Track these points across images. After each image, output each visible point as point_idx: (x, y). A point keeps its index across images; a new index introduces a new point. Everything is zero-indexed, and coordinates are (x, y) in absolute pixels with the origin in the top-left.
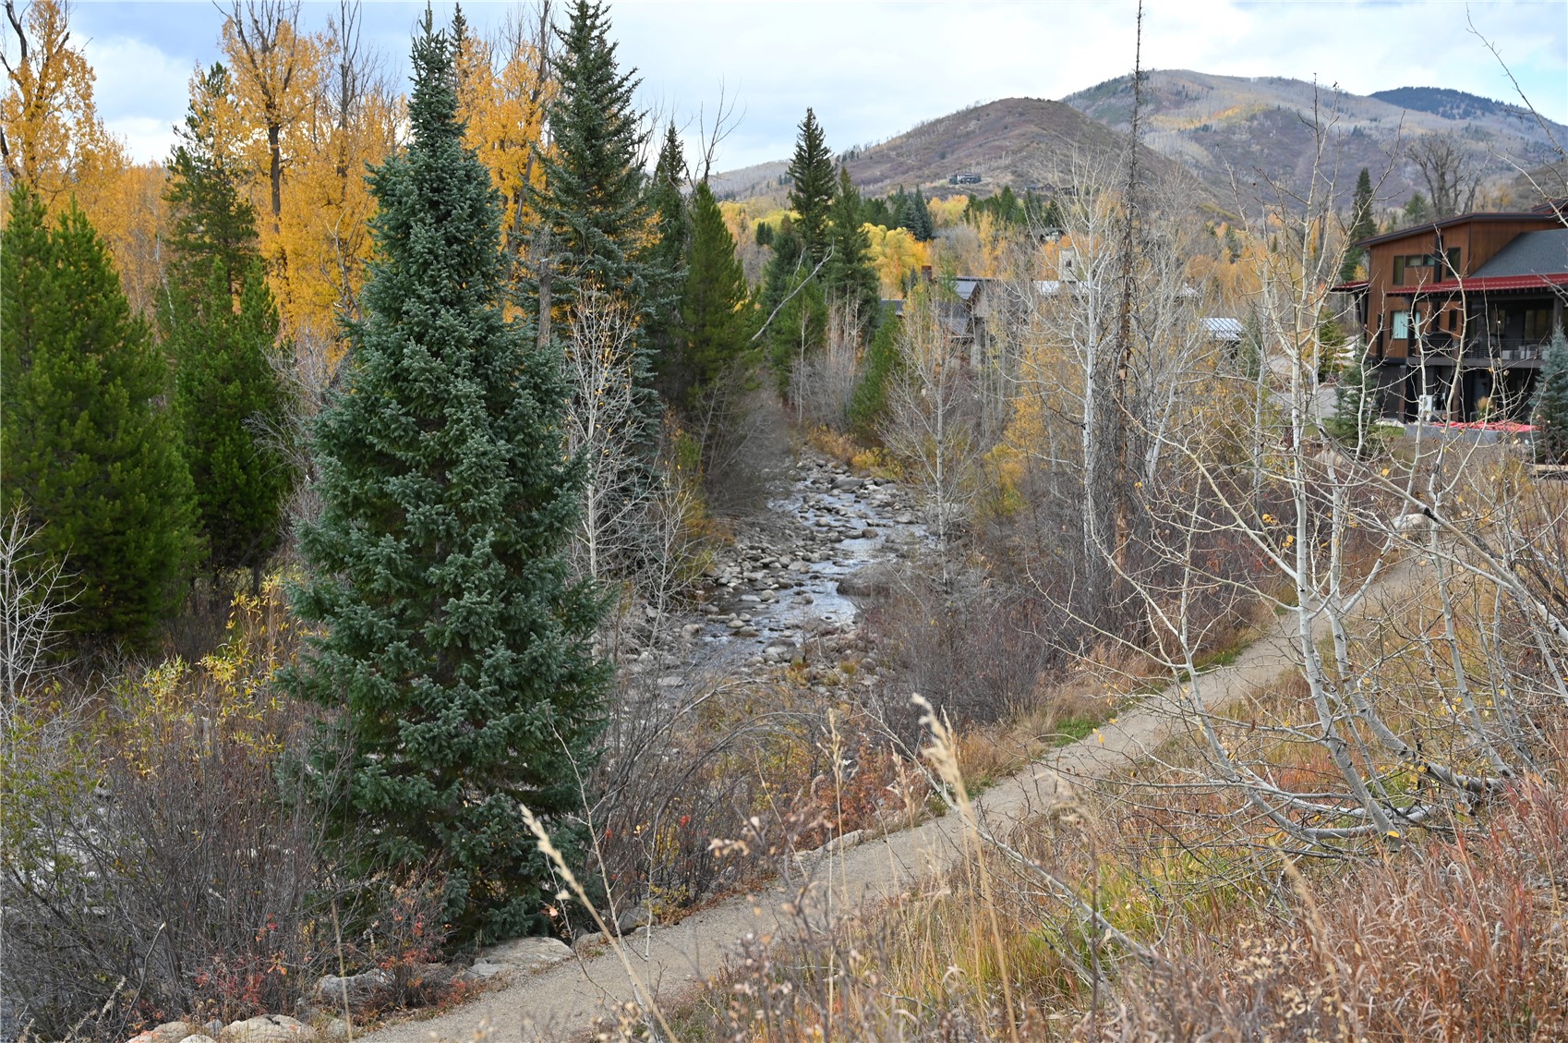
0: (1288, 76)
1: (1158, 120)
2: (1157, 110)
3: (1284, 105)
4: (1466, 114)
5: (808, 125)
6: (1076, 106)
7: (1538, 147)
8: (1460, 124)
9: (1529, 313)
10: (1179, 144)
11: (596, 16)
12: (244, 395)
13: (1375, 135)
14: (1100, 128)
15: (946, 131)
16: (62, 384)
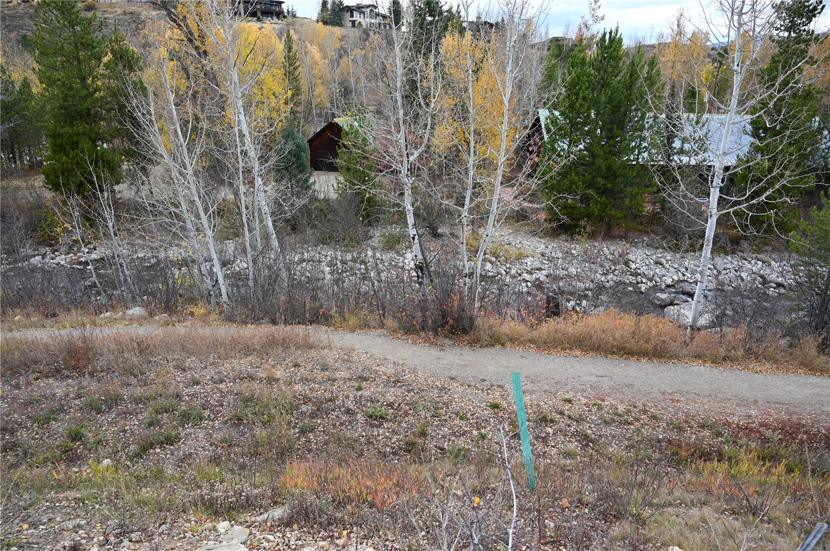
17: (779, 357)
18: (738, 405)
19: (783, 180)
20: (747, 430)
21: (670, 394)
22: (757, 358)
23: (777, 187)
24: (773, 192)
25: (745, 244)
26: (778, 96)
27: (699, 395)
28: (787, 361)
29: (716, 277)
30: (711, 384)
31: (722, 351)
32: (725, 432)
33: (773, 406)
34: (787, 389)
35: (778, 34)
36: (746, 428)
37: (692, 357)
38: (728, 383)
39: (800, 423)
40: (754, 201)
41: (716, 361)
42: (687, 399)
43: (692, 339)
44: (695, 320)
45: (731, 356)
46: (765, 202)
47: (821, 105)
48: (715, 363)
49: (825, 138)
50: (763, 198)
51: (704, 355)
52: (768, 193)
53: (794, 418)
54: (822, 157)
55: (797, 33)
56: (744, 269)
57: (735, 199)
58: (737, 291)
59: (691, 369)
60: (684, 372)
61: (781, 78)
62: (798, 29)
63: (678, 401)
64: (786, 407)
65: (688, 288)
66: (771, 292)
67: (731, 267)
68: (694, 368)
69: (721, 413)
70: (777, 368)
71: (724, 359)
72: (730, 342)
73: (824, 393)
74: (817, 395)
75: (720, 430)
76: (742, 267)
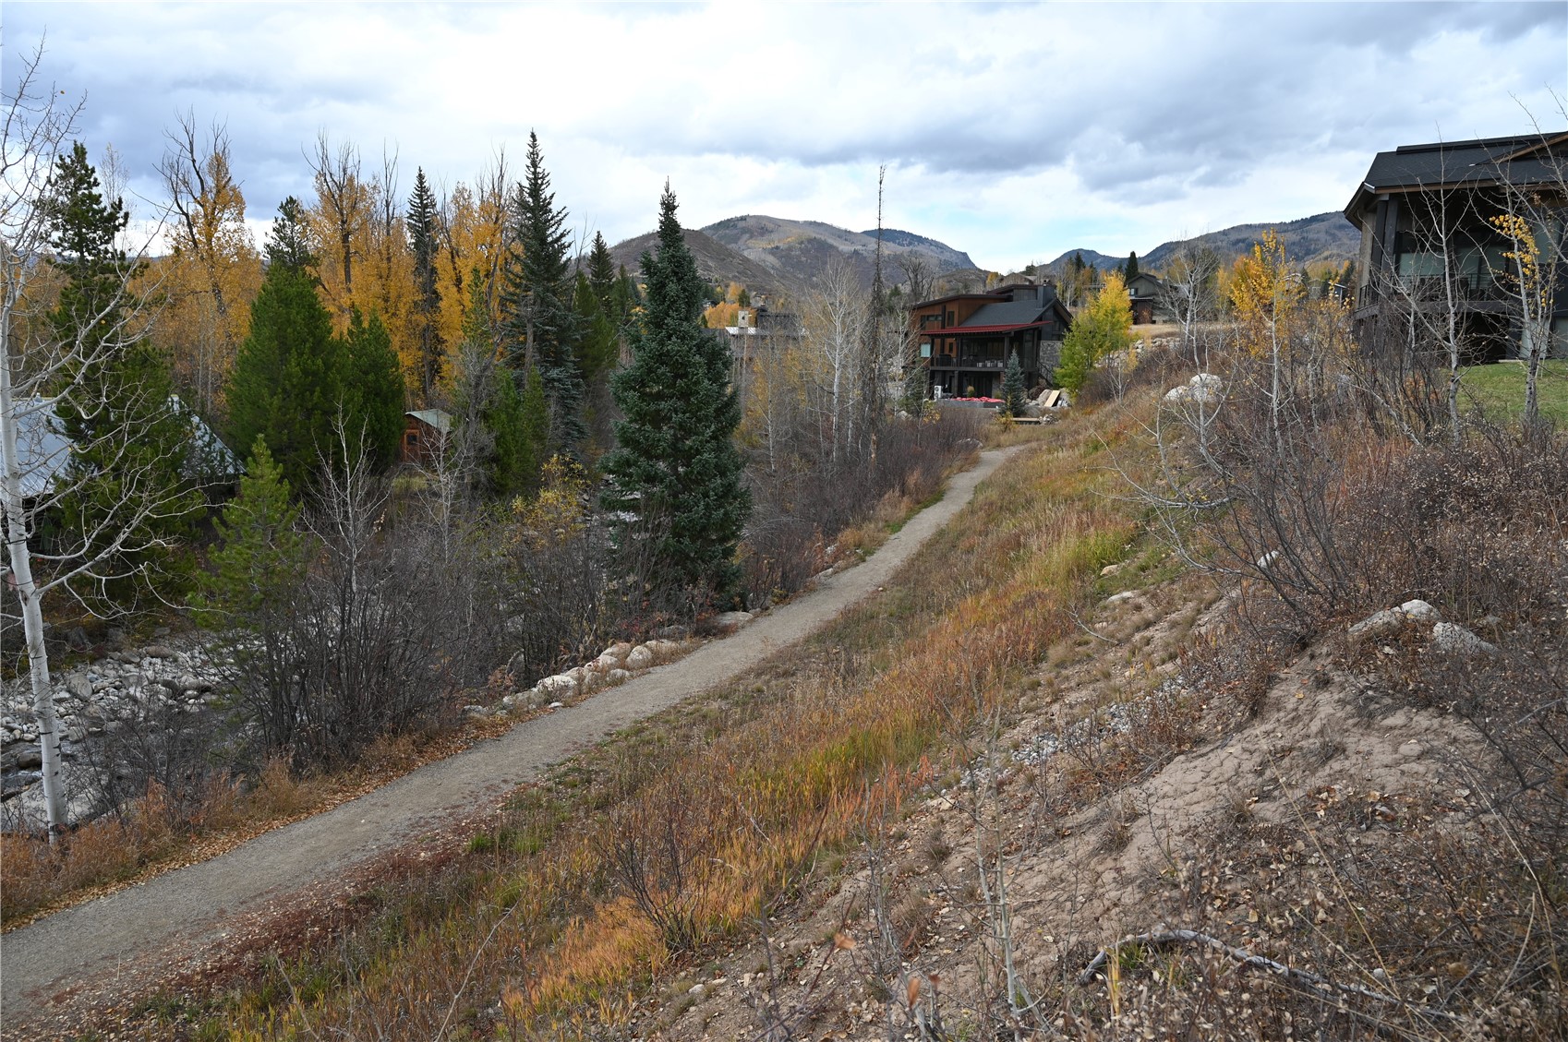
0: (819, 221)
1: (751, 243)
2: (751, 237)
3: (818, 236)
4: (910, 244)
5: (598, 240)
6: (708, 233)
7: (946, 262)
8: (908, 249)
9: (990, 344)
10: (763, 256)
11: (543, 178)
12: (377, 380)
13: (865, 254)
14: (721, 246)
15: (637, 246)
16: (306, 372)
17: (236, 815)
18: (193, 936)
19: (141, 509)
20: (221, 973)
21: (50, 987)
22: (200, 834)
23: (135, 523)
24: (132, 532)
25: (120, 635)
26: (87, 363)
27: (113, 957)
28: (251, 817)
29: (80, 713)
30: (130, 922)
31: (132, 850)
32: (185, 1000)
33: (252, 905)
34: (266, 864)
35: (59, 254)
36: (220, 970)
37: (75, 888)
38: (162, 906)
39: (302, 911)
40: (103, 555)
41: (125, 875)
42: (91, 978)
43: (64, 851)
44: (59, 812)
45: (152, 853)
46: (122, 553)
47: (175, 376)
48: (126, 878)
49: (198, 428)
50: (116, 546)
51: (98, 873)
52: (122, 537)
53: (292, 908)
54: (205, 460)
55: (94, 255)
56: (131, 680)
57: (65, 557)
58: (130, 726)
59: (80, 914)
60: (67, 928)
61: (83, 332)
62: (94, 248)
63: (72, 993)
64: (272, 896)
65: (28, 753)
66: (192, 706)
67: (106, 683)
68: (87, 908)
69: (166, 968)
70: (239, 836)
71: (142, 863)
72: (141, 826)
73: (321, 843)
74: (313, 850)
75: (174, 1001)
76: (126, 678)
